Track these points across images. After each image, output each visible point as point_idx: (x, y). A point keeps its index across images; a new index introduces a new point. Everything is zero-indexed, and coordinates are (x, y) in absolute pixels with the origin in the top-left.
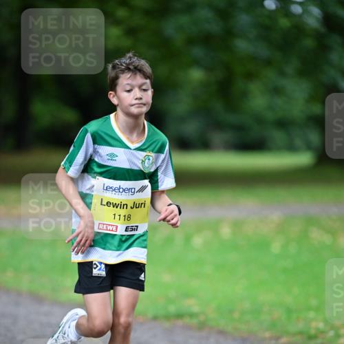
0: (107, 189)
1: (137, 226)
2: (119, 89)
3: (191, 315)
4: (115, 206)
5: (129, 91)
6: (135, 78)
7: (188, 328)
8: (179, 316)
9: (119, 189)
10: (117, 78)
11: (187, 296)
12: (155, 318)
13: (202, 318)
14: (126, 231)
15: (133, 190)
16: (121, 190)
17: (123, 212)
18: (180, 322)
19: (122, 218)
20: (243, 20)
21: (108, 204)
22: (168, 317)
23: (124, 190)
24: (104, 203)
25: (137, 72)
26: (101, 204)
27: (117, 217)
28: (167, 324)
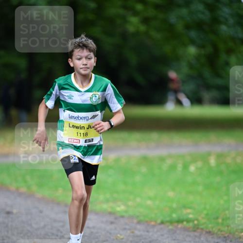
0: (71, 117)
1: (93, 139)
2: (74, 58)
3: (188, 221)
4: (77, 128)
5: (79, 59)
6: (83, 51)
7: (186, 229)
8: (180, 221)
9: (78, 118)
10: (73, 51)
11: (185, 207)
12: (162, 223)
13: (196, 222)
14: (85, 142)
15: (87, 118)
16: (79, 118)
17: (82, 131)
18: (180, 226)
19: (82, 135)
20: (225, 11)
21: (73, 126)
22: (171, 222)
23: (81, 118)
24: (71, 126)
25: (85, 48)
26: (69, 127)
27: (79, 134)
28: (171, 227)
